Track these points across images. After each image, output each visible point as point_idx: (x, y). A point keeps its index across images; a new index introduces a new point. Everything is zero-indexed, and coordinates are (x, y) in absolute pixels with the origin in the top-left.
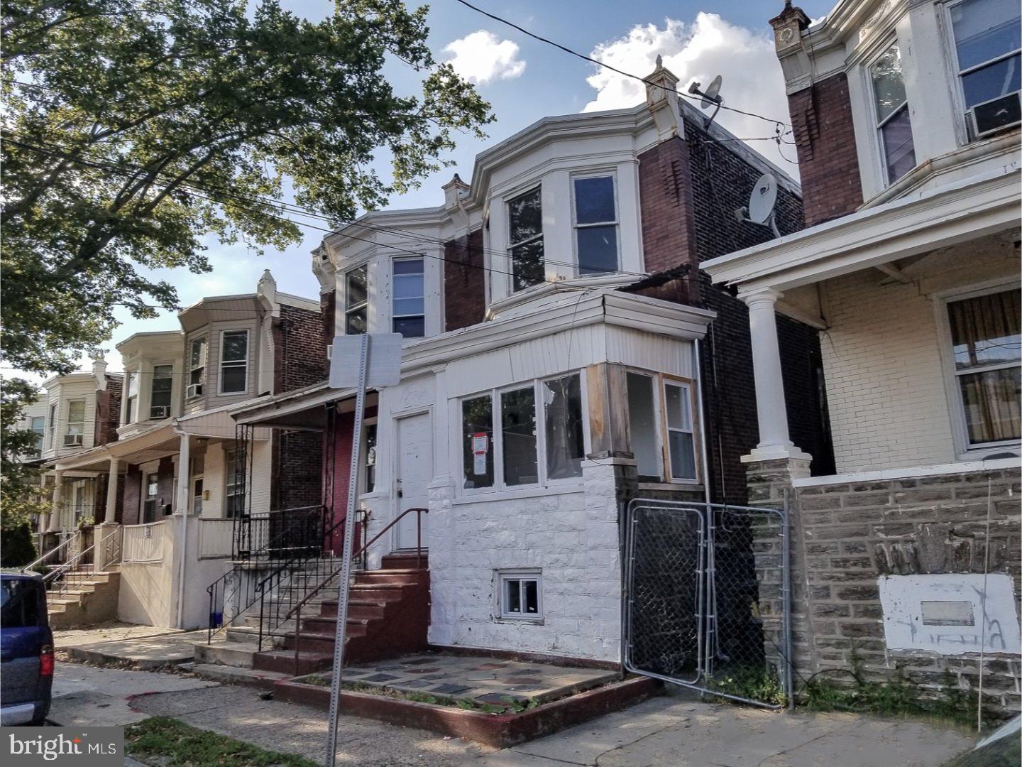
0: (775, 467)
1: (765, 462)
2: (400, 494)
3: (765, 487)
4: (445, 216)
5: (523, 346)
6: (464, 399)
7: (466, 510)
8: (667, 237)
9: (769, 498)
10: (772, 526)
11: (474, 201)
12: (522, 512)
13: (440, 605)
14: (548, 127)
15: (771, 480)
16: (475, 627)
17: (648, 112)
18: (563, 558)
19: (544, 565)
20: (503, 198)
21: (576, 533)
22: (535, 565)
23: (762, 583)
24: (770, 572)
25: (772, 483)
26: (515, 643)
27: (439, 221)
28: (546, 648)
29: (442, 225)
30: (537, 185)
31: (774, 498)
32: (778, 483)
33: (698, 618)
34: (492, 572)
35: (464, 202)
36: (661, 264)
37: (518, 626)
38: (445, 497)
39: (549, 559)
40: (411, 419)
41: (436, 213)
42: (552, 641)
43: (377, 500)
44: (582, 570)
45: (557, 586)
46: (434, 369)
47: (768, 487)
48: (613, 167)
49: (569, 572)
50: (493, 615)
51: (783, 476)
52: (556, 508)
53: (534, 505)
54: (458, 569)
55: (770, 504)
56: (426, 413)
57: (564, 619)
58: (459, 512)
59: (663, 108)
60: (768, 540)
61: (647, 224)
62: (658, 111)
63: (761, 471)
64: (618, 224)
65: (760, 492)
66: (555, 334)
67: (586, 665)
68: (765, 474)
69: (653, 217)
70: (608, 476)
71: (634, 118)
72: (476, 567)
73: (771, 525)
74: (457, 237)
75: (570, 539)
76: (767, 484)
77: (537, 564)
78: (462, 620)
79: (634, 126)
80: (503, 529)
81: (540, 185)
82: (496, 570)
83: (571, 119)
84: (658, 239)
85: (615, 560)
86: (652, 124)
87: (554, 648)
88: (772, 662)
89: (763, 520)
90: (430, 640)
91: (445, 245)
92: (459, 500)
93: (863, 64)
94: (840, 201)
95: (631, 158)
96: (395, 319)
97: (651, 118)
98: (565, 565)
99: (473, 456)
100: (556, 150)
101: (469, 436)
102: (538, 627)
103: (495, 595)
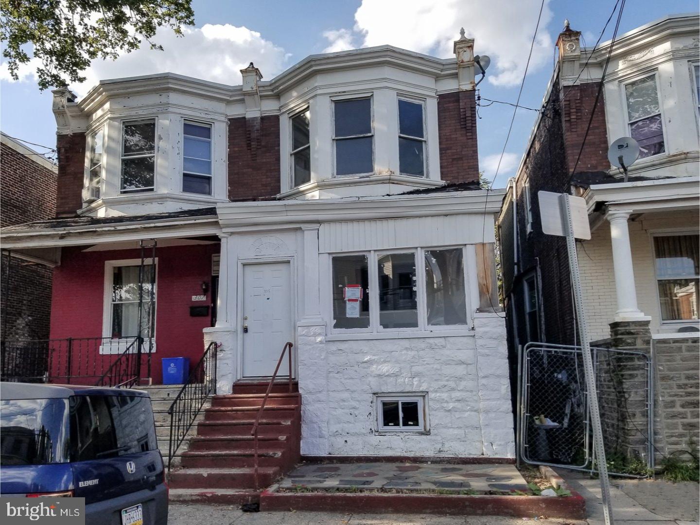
0: (640, 326)
1: (633, 322)
2: (246, 330)
3: (633, 338)
4: (239, 95)
5: (411, 221)
6: (334, 255)
7: (342, 346)
8: (461, 159)
9: (636, 345)
10: (639, 363)
11: (272, 91)
12: (406, 349)
13: (312, 422)
14: (389, 53)
15: (638, 334)
16: (350, 439)
17: (455, 66)
18: (452, 384)
19: (431, 389)
20: (330, 97)
21: (465, 366)
22: (421, 389)
23: (630, 399)
24: (636, 392)
25: (639, 336)
26: (400, 450)
27: (228, 98)
28: (432, 452)
29: (228, 102)
30: (369, 95)
31: (640, 345)
32: (643, 336)
33: (586, 424)
34: (371, 395)
35: (261, 89)
36: (454, 178)
37: (402, 437)
38: (320, 334)
39: (435, 385)
40: (260, 266)
41: (231, 91)
42: (438, 446)
43: (229, 333)
44: (470, 393)
45: (445, 405)
46: (302, 226)
47: (635, 338)
48: (424, 98)
49: (457, 395)
50: (373, 429)
51: (647, 332)
52: (444, 347)
53: (421, 344)
54: (331, 393)
55: (636, 349)
56: (289, 262)
57: (451, 430)
58: (333, 347)
59: (469, 67)
60: (635, 372)
61: (444, 146)
62: (463, 68)
63: (631, 328)
64: (425, 141)
65: (629, 341)
66: (446, 215)
67: (482, 461)
68: (634, 330)
69: (449, 142)
70: (500, 325)
71: (441, 67)
72: (353, 392)
73: (637, 363)
74: (249, 116)
75: (461, 370)
76: (635, 336)
77: (423, 388)
78: (336, 434)
79: (440, 72)
80: (385, 362)
81: (372, 95)
82: (374, 394)
83: (404, 52)
84: (453, 159)
85: (506, 386)
86: (455, 76)
87: (440, 451)
88: (636, 449)
89: (632, 359)
90: (302, 452)
91: (229, 120)
92: (330, 337)
93: (620, 82)
94: (594, 162)
95: (434, 94)
96: (185, 175)
97: (457, 71)
98: (453, 389)
99: (345, 302)
100: (387, 72)
101: (340, 286)
102: (424, 437)
103: (374, 413)
